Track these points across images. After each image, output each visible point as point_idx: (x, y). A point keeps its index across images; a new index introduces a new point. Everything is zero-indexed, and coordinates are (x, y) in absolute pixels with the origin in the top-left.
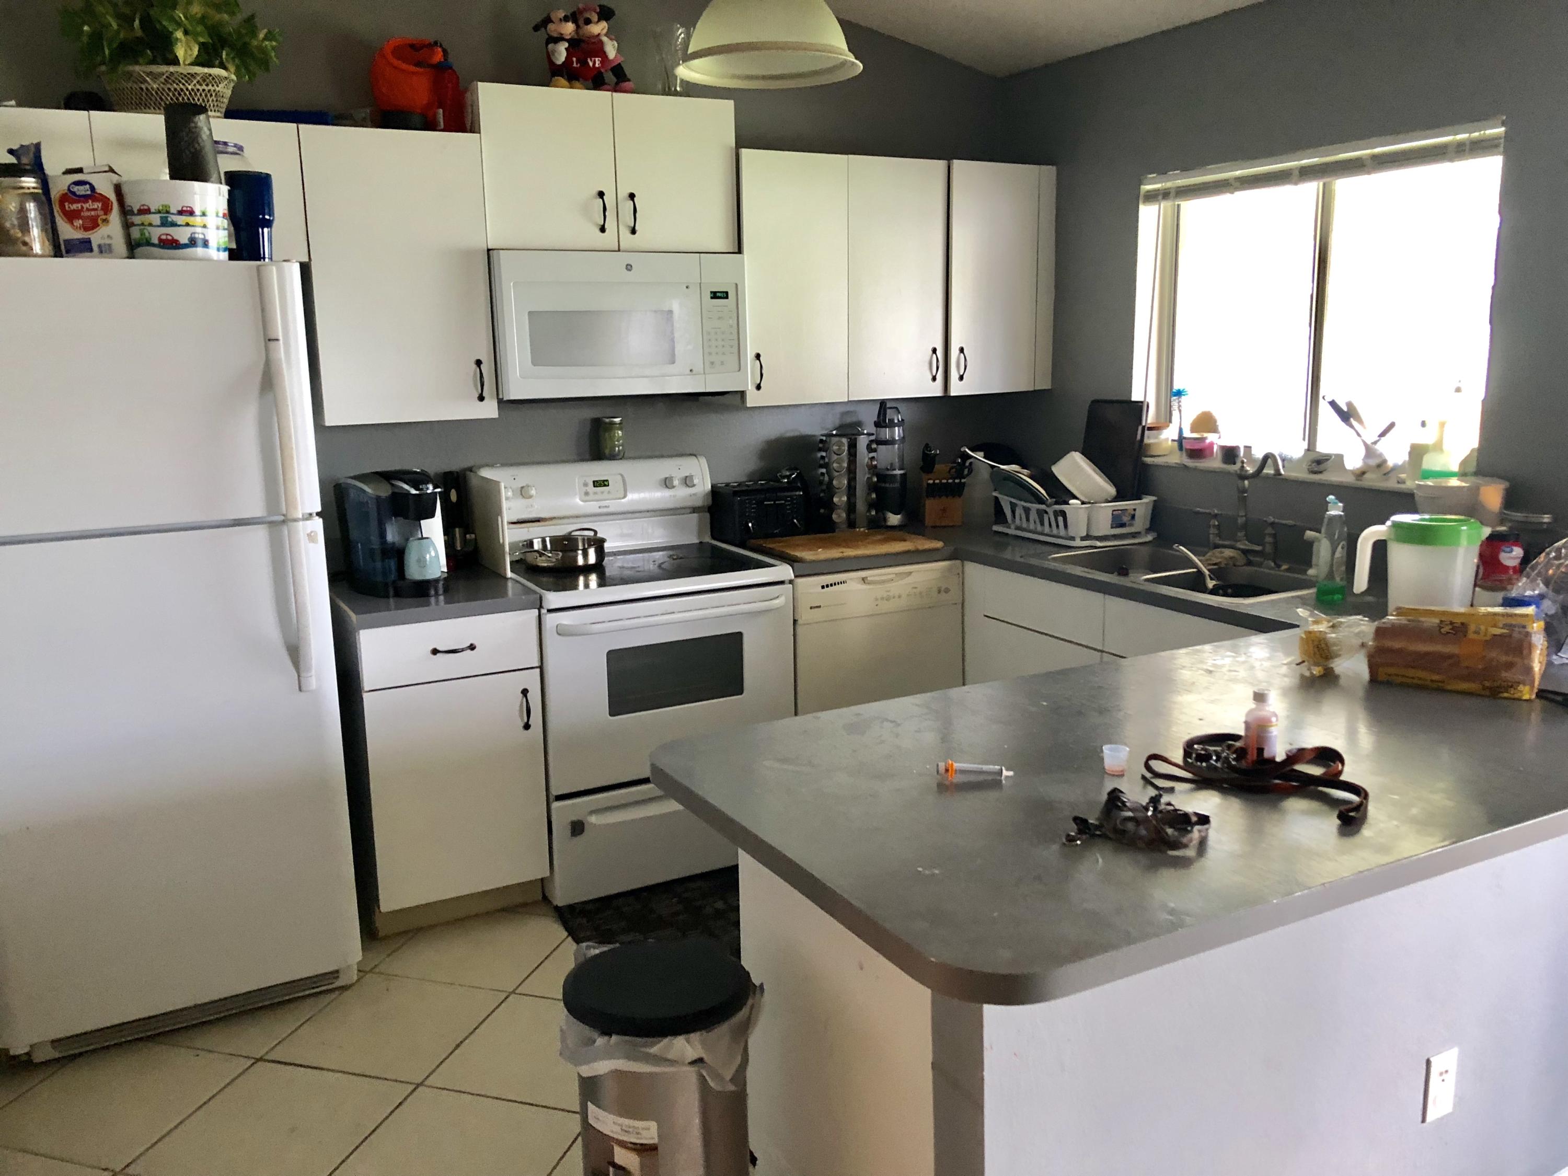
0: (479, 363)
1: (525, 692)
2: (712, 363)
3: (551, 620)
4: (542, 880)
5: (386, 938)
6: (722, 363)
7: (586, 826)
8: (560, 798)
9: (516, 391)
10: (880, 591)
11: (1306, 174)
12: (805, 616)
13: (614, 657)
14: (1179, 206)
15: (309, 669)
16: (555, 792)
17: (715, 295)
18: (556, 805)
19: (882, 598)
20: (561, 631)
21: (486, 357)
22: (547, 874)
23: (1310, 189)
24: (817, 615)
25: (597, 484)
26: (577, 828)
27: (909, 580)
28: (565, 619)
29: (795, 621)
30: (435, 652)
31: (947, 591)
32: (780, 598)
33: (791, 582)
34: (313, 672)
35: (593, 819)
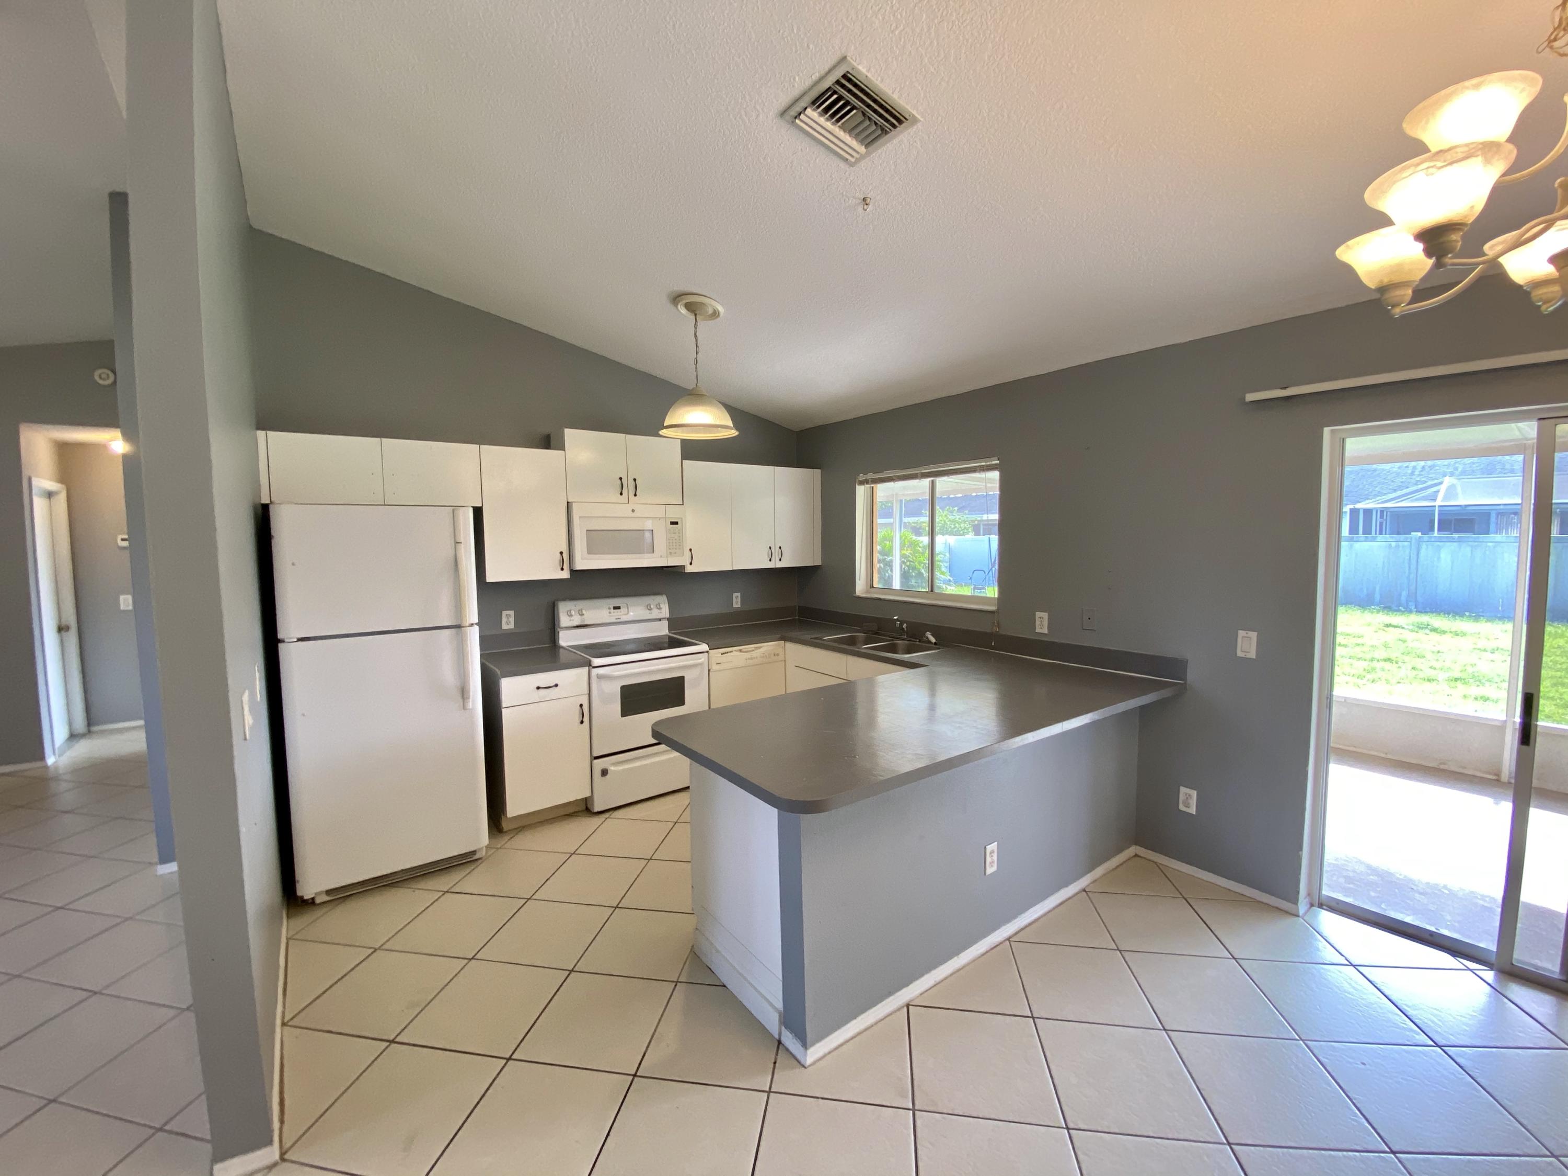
0: (561, 553)
1: (581, 706)
2: (671, 553)
3: (595, 672)
4: (586, 799)
5: (506, 832)
6: (675, 553)
7: (609, 772)
8: (596, 758)
9: (579, 566)
10: (747, 655)
11: (925, 475)
12: (714, 667)
13: (623, 688)
14: (873, 487)
15: (469, 698)
16: (596, 754)
17: (672, 523)
18: (595, 761)
19: (749, 659)
20: (599, 677)
21: (564, 548)
22: (588, 794)
23: (926, 482)
24: (718, 667)
25: (615, 608)
26: (604, 773)
27: (762, 650)
28: (601, 671)
29: (709, 670)
30: (538, 688)
31: (778, 655)
32: (703, 658)
33: (707, 652)
34: (471, 700)
35: (612, 768)
